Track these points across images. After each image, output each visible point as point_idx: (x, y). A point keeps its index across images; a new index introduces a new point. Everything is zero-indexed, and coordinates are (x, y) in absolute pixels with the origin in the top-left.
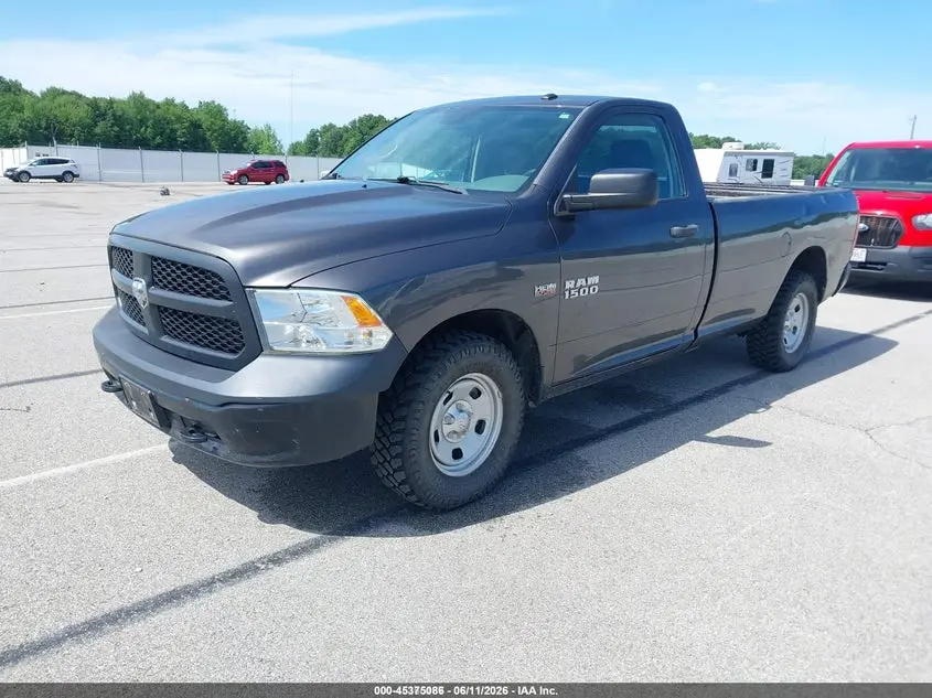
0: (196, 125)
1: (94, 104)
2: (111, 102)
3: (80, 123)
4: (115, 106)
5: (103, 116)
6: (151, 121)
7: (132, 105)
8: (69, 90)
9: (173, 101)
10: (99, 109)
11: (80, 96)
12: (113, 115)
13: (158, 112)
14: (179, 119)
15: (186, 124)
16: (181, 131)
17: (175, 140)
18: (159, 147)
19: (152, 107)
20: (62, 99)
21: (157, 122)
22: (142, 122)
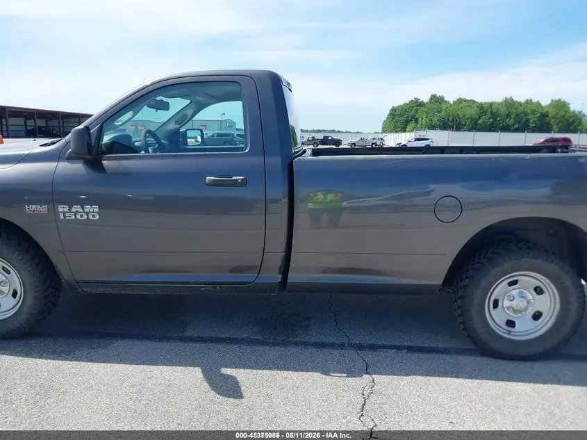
0: (544, 116)
1: (481, 106)
2: (491, 104)
3: (471, 118)
4: (493, 106)
5: (485, 113)
6: (514, 114)
7: (504, 105)
8: (469, 99)
9: (531, 100)
10: (483, 109)
11: (474, 102)
12: (491, 112)
13: (521, 109)
14: (533, 112)
15: (538, 115)
16: (533, 119)
17: (529, 126)
18: (516, 130)
19: (516, 106)
20: (464, 104)
21: (518, 115)
22: (508, 115)
